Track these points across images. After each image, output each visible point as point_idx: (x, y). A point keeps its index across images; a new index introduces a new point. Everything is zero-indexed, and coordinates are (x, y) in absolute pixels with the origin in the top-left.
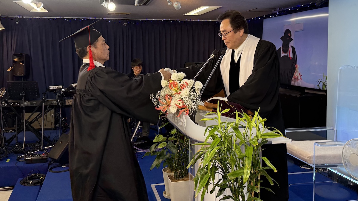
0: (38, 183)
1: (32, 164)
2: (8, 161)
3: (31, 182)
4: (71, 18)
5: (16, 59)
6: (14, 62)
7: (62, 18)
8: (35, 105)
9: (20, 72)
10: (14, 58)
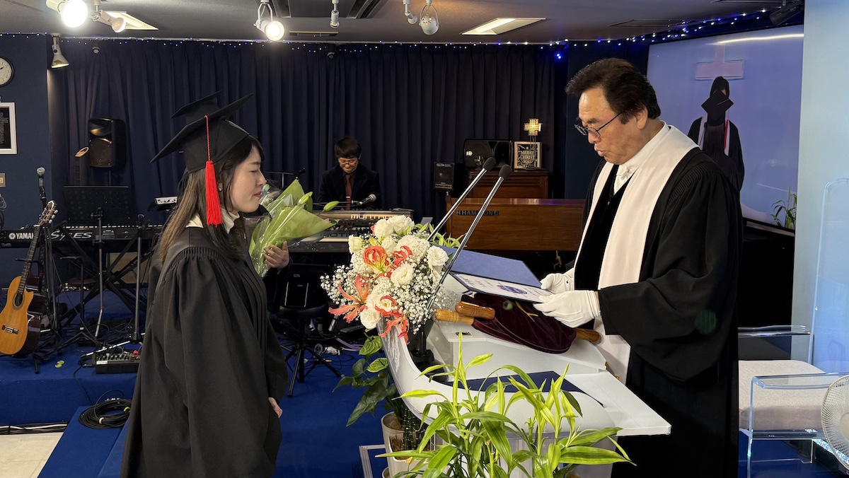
0: (116, 422)
1: (109, 375)
2: (60, 364)
3: (101, 419)
4: (215, 40)
5: (95, 131)
6: (93, 136)
7: (195, 40)
8: (125, 238)
9: (105, 159)
10: (90, 128)
